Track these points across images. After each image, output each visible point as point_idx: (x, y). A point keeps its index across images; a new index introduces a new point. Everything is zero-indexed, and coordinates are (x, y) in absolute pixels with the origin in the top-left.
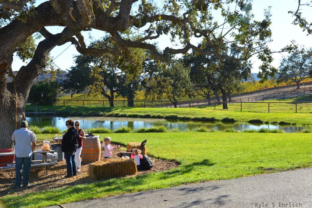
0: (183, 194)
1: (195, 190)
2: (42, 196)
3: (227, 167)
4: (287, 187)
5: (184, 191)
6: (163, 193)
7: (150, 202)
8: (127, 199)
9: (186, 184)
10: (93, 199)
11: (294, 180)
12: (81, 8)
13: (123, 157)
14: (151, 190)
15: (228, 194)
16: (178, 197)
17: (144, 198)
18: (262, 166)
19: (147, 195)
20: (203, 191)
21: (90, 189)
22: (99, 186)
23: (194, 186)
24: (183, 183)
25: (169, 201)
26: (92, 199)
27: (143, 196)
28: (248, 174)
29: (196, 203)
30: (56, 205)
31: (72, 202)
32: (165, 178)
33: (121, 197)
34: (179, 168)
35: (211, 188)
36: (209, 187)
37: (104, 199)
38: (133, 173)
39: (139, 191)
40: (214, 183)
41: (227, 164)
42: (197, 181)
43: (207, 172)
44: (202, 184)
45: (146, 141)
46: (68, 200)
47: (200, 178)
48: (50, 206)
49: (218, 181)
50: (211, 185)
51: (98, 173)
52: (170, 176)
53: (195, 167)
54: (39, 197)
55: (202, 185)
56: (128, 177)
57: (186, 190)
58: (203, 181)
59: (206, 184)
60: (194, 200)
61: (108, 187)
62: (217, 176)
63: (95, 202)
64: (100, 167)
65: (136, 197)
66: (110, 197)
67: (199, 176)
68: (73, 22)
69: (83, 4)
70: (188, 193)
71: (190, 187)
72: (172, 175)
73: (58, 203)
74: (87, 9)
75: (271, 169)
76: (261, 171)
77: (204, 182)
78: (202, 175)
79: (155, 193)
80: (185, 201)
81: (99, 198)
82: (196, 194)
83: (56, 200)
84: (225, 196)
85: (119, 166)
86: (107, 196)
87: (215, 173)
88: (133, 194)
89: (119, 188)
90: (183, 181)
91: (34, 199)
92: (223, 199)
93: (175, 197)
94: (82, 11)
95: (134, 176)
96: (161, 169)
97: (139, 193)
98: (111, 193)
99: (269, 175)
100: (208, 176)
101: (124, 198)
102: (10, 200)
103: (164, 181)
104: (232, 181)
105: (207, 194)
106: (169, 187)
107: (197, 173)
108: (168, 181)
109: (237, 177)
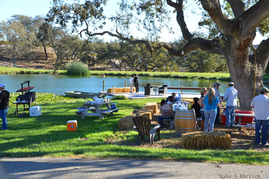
102: (252, 154)
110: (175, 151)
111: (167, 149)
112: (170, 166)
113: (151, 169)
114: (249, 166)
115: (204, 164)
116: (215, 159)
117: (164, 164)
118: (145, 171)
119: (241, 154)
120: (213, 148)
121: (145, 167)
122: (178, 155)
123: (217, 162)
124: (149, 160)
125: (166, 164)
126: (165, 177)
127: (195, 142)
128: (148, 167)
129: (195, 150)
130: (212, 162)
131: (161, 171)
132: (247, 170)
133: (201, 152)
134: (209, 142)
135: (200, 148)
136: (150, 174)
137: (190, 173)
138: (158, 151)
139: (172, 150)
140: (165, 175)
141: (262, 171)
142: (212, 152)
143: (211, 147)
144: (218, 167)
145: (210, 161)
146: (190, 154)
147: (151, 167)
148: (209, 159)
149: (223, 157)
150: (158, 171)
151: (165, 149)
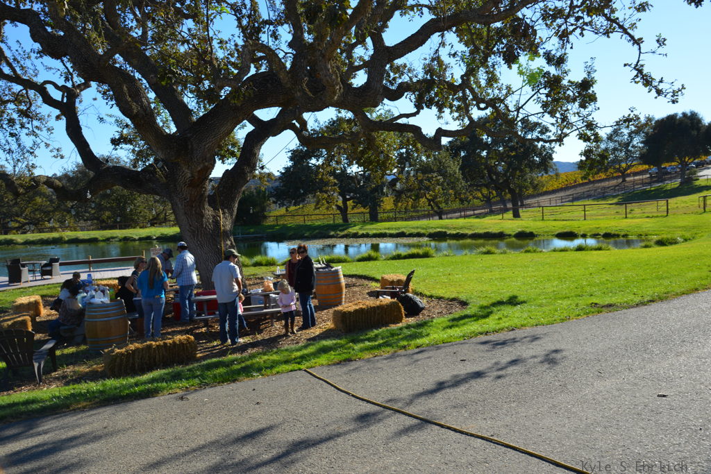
0: (487, 351)
1: (504, 343)
2: (275, 357)
3: (541, 305)
4: (645, 331)
5: (487, 345)
6: (455, 349)
7: (439, 363)
8: (403, 359)
9: (486, 334)
10: (352, 361)
11: (652, 321)
12: (326, 76)
13: (381, 297)
14: (436, 346)
15: (558, 347)
16: (482, 354)
17: (429, 358)
18: (595, 301)
19: (431, 352)
20: (517, 344)
21: (342, 346)
22: (355, 341)
23: (501, 337)
24: (481, 334)
25: (469, 361)
26: (349, 360)
27: (426, 355)
28: (578, 315)
29: (514, 362)
30: (300, 369)
31: (322, 365)
32: (451, 327)
33: (393, 357)
34: (468, 312)
35: (528, 339)
36: (525, 337)
37: (368, 361)
38: (399, 320)
39: (418, 347)
40: (528, 331)
41: (540, 301)
42: (502, 329)
43: (514, 315)
44: (511, 333)
45: (413, 272)
46: (316, 363)
47: (507, 325)
48: (291, 371)
49: (535, 328)
50: (526, 335)
51: (348, 322)
52: (455, 323)
53: (495, 309)
54: (271, 358)
55: (511, 335)
56: (393, 327)
57: (492, 343)
58: (511, 328)
59: (518, 334)
60: (509, 359)
61: (367, 343)
62: (530, 320)
63: (357, 366)
64: (350, 312)
65: (416, 357)
66: (376, 358)
67: (501, 321)
68: (309, 98)
69: (329, 71)
70: (494, 348)
71: (495, 339)
72: (462, 322)
73: (302, 367)
74: (334, 77)
75: (610, 305)
76: (596, 309)
77: (513, 330)
78: (504, 319)
79: (443, 350)
80: (493, 361)
81: (359, 359)
82: (507, 349)
83: (299, 363)
84: (556, 351)
85: (378, 311)
86: (371, 356)
87: (525, 315)
88: (409, 352)
89: (387, 344)
90: (480, 330)
91: (264, 362)
92: (554, 355)
93: (476, 355)
94: (327, 81)
95: (400, 325)
96: (438, 313)
97: (417, 350)
98: (376, 352)
99: (610, 314)
100: (516, 322)
101: (398, 359)
102: (232, 362)
103: (451, 332)
104: (557, 327)
105: (524, 348)
106: (462, 339)
107: (497, 317)
108: (456, 332)
109: (562, 320)
110: (94, 386)
111: (76, 386)
112: (89, 420)
113: (48, 436)
114: (233, 386)
115: (156, 399)
116: (174, 385)
117: (75, 418)
118: (34, 444)
119: (216, 365)
120: (165, 365)
121: (32, 436)
122: (101, 392)
123: (178, 390)
124: (38, 418)
125: (79, 416)
126: (80, 444)
127: (131, 361)
128: (39, 434)
129: (133, 377)
130: (170, 391)
131: (71, 434)
132: (232, 393)
133: (146, 377)
134: (157, 356)
135: (143, 371)
136: (45, 447)
137: (132, 425)
138: (57, 394)
139: (86, 385)
140: (80, 441)
141: (254, 390)
142: (166, 374)
143: (162, 364)
144: (182, 398)
145: (165, 392)
146: (125, 387)
147: (46, 432)
148: (164, 389)
149: (187, 379)
150: (64, 437)
151: (71, 387)
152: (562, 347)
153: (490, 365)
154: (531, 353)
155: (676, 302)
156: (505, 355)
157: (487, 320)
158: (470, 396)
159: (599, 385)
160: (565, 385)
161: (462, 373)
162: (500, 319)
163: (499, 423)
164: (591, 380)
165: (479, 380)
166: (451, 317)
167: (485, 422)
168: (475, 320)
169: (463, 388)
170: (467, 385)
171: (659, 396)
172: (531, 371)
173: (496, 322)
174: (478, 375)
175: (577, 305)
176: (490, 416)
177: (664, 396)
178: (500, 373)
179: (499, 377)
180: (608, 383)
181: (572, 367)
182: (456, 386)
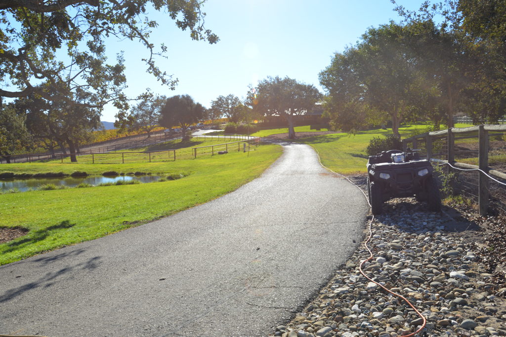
0: (40, 266)
1: (55, 258)
3: (88, 226)
4: (156, 238)
5: (42, 262)
6: (12, 268)
9: (42, 253)
11: (161, 230)
15: (97, 256)
16: (35, 270)
18: (126, 220)
20: (66, 258)
23: (53, 253)
24: (37, 253)
25: (24, 277)
28: (114, 231)
29: (62, 271)
32: (11, 251)
34: (28, 236)
35: (75, 253)
40: (77, 246)
41: (88, 223)
42: (55, 247)
43: (66, 235)
44: (62, 250)
47: (59, 244)
49: (82, 243)
50: (74, 249)
52: (15, 247)
53: (50, 232)
55: (62, 251)
57: (44, 260)
58: (63, 246)
59: (68, 250)
60: (58, 270)
62: (79, 238)
67: (56, 241)
70: (46, 263)
71: (48, 256)
72: (21, 245)
75: (136, 222)
76: (126, 225)
77: (64, 247)
78: (60, 239)
80: (47, 272)
82: (57, 262)
84: (96, 258)
87: (75, 235)
90: (37, 250)
92: (94, 262)
93: (31, 271)
99: (135, 228)
100: (68, 240)
103: (9, 254)
104: (98, 241)
105: (71, 260)
106: (19, 260)
107: (52, 239)
108: (16, 254)
109: (102, 236)
152: (100, 255)
153: (42, 277)
154: (77, 262)
155: (176, 217)
156: (55, 267)
157: (44, 241)
158: (21, 305)
159: (123, 279)
160: (99, 284)
161: (16, 287)
162: (55, 239)
163: (45, 322)
164: (118, 276)
165: (31, 291)
166: (11, 242)
167: (32, 324)
168: (33, 243)
169: (15, 300)
170: (19, 297)
171: (160, 280)
172: (75, 277)
173: (52, 242)
174: (31, 286)
175: (114, 224)
176: (37, 318)
177: (163, 279)
178: (50, 282)
179: (49, 285)
180: (129, 277)
181: (106, 269)
182: (10, 299)
